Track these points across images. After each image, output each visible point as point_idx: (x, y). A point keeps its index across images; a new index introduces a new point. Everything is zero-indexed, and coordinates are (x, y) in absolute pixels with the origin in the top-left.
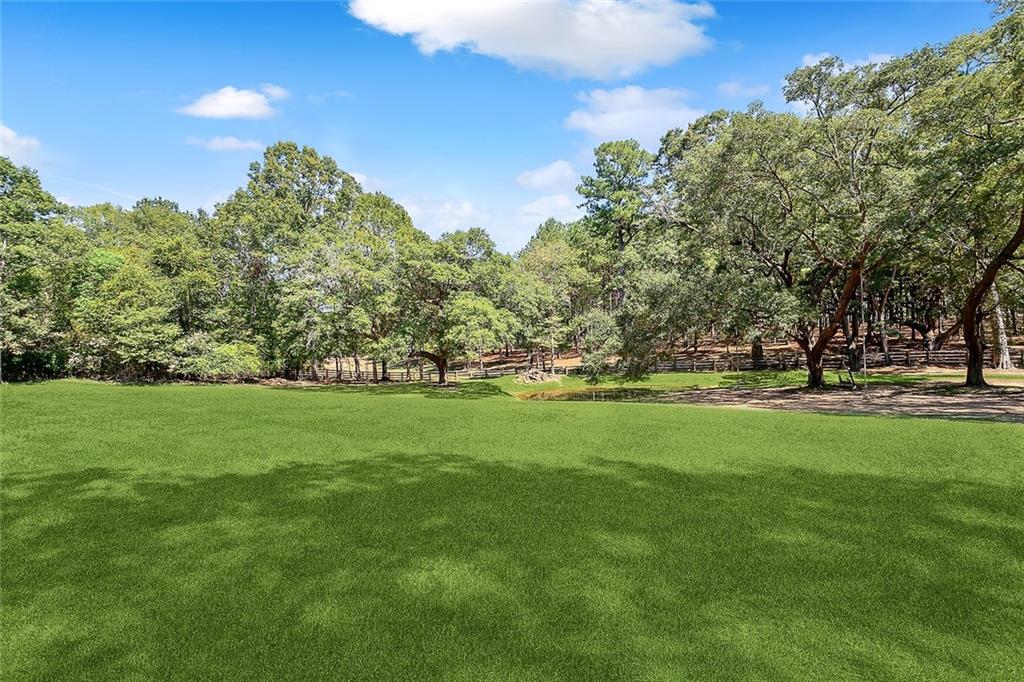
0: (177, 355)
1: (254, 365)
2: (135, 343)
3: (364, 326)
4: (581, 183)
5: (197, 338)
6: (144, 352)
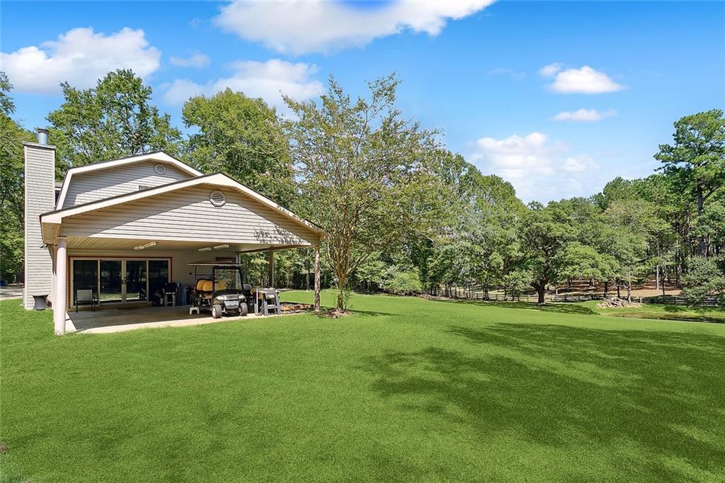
0: (383, 278)
1: (418, 286)
2: (366, 271)
3: (498, 264)
4: (659, 151)
5: (392, 269)
6: (370, 276)
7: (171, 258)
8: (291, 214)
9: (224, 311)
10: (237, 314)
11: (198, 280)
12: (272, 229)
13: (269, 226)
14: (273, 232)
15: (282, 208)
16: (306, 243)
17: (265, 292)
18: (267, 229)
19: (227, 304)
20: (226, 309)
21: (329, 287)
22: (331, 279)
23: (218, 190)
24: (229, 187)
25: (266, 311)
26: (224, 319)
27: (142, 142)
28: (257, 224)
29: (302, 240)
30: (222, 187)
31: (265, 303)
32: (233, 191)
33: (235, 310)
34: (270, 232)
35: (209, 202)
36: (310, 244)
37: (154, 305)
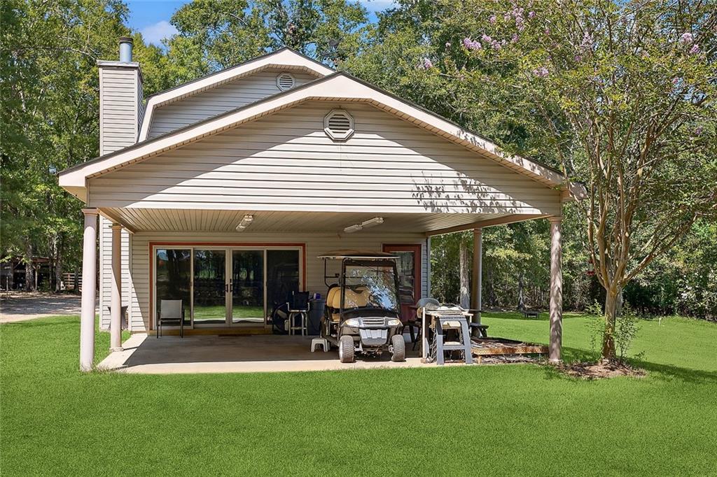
7: (303, 245)
8: (490, 147)
9: (361, 349)
10: (386, 356)
11: (330, 288)
12: (450, 181)
13: (444, 175)
14: (452, 188)
15: (470, 136)
16: (528, 210)
17: (440, 316)
18: (438, 181)
19: (365, 335)
20: (364, 347)
21: (670, 312)
22: (675, 295)
23: (340, 108)
24: (359, 101)
25: (440, 355)
26: (360, 364)
27: (302, 39)
28: (419, 173)
29: (518, 203)
30: (346, 101)
31: (439, 338)
32: (368, 107)
33: (380, 348)
34: (447, 188)
35: (323, 134)
36: (537, 212)
37: (275, 332)
